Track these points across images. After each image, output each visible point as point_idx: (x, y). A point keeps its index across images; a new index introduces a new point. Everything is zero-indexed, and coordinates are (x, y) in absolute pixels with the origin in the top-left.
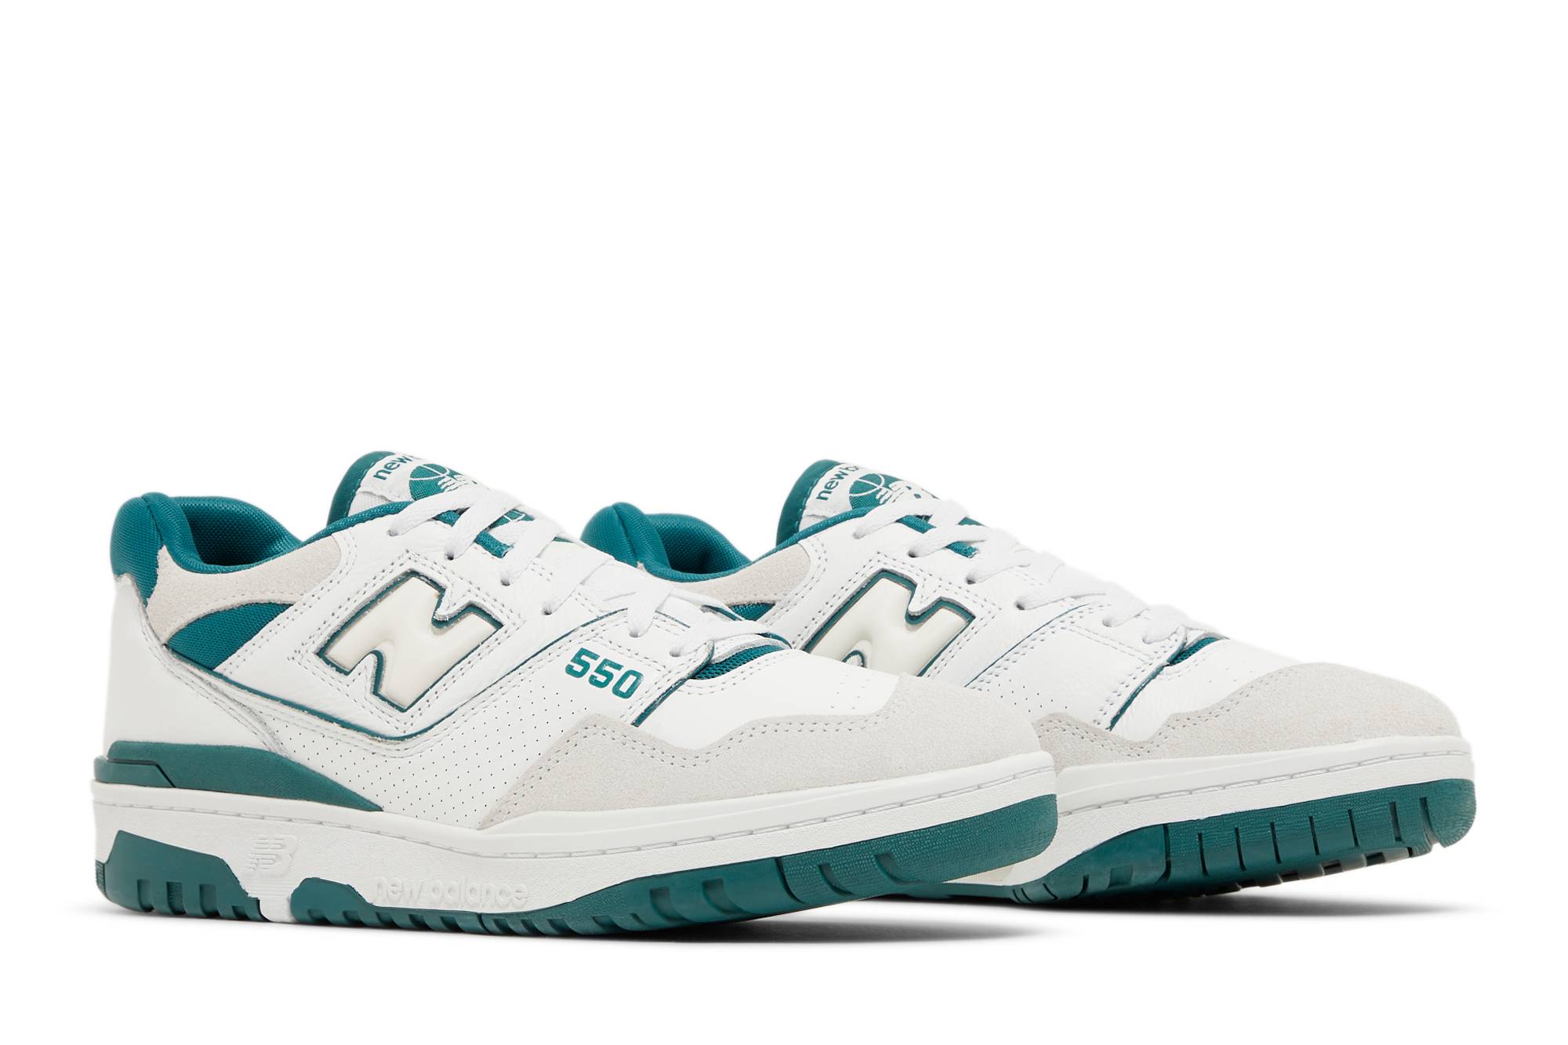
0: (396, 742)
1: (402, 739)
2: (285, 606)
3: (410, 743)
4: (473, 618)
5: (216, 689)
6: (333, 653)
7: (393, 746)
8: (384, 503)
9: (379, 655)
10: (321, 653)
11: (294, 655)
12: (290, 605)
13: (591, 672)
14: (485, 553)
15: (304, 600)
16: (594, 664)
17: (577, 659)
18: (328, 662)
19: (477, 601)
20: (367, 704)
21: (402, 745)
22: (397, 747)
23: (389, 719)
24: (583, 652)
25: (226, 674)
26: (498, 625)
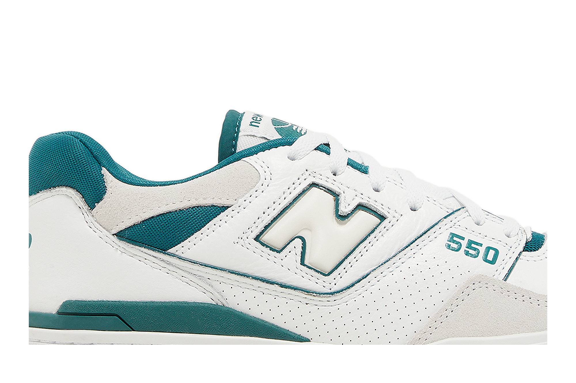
0: (328, 295)
1: (332, 294)
2: (224, 208)
3: (338, 296)
4: (361, 214)
5: (169, 264)
6: (265, 238)
7: (325, 299)
8: (264, 141)
9: (302, 239)
10: (257, 239)
11: (238, 240)
12: (228, 207)
13: (464, 248)
14: (356, 171)
15: (239, 204)
16: (464, 243)
17: (451, 240)
18: (263, 244)
19: (364, 202)
20: (298, 271)
21: (333, 298)
22: (329, 299)
23: (317, 281)
24: (453, 235)
25: (178, 253)
26: (382, 218)
